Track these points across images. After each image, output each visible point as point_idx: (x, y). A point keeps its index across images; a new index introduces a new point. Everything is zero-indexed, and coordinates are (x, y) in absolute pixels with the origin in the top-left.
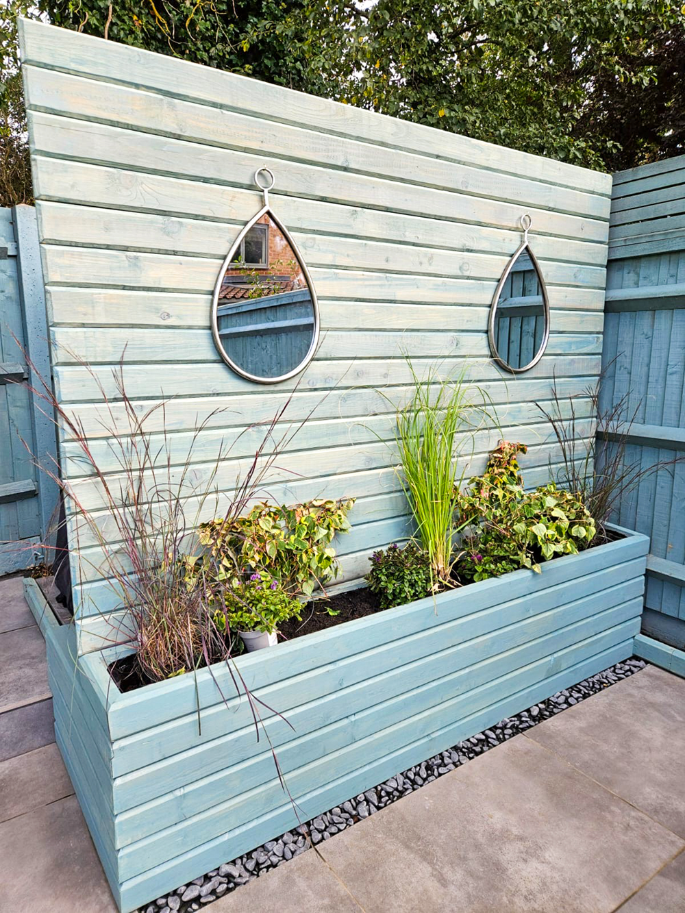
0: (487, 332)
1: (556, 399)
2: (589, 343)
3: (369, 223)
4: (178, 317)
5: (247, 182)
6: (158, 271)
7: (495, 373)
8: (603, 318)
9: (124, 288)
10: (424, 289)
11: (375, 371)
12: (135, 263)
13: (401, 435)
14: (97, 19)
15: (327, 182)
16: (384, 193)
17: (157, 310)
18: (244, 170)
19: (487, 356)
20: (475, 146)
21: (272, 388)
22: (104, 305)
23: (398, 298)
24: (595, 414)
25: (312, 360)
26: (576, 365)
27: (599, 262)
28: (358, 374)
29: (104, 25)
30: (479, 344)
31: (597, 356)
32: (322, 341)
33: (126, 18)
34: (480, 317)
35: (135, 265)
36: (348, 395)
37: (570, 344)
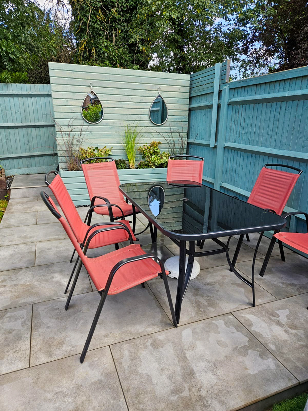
0: (149, 115)
1: (171, 132)
2: (183, 119)
3: (116, 91)
4: (75, 111)
5: (88, 85)
6: (71, 102)
7: (152, 125)
8: (188, 113)
9: (66, 106)
10: (131, 105)
11: (118, 123)
12: (67, 101)
13: (126, 137)
14: (86, 20)
15: (105, 84)
16: (119, 85)
17: (71, 109)
18: (88, 82)
19: (149, 121)
20: (143, 72)
21: (94, 125)
22: (62, 108)
23: (123, 107)
24: (187, 137)
25: (102, 120)
26: (179, 124)
27: (186, 97)
28: (114, 123)
29: (88, 21)
30: (147, 118)
31: (186, 122)
32: (105, 116)
33: (94, 18)
34: (147, 112)
35: (67, 102)
36: (112, 128)
37: (176, 119)
